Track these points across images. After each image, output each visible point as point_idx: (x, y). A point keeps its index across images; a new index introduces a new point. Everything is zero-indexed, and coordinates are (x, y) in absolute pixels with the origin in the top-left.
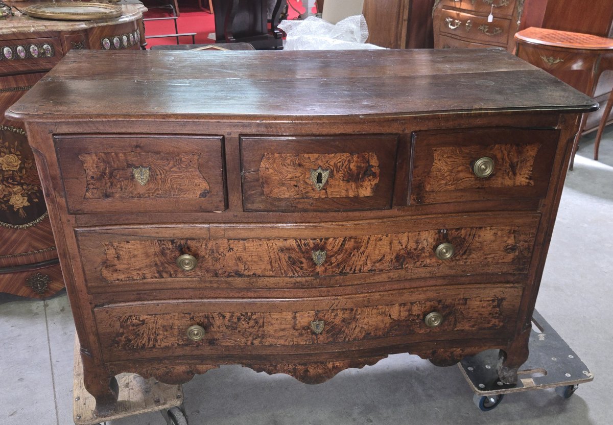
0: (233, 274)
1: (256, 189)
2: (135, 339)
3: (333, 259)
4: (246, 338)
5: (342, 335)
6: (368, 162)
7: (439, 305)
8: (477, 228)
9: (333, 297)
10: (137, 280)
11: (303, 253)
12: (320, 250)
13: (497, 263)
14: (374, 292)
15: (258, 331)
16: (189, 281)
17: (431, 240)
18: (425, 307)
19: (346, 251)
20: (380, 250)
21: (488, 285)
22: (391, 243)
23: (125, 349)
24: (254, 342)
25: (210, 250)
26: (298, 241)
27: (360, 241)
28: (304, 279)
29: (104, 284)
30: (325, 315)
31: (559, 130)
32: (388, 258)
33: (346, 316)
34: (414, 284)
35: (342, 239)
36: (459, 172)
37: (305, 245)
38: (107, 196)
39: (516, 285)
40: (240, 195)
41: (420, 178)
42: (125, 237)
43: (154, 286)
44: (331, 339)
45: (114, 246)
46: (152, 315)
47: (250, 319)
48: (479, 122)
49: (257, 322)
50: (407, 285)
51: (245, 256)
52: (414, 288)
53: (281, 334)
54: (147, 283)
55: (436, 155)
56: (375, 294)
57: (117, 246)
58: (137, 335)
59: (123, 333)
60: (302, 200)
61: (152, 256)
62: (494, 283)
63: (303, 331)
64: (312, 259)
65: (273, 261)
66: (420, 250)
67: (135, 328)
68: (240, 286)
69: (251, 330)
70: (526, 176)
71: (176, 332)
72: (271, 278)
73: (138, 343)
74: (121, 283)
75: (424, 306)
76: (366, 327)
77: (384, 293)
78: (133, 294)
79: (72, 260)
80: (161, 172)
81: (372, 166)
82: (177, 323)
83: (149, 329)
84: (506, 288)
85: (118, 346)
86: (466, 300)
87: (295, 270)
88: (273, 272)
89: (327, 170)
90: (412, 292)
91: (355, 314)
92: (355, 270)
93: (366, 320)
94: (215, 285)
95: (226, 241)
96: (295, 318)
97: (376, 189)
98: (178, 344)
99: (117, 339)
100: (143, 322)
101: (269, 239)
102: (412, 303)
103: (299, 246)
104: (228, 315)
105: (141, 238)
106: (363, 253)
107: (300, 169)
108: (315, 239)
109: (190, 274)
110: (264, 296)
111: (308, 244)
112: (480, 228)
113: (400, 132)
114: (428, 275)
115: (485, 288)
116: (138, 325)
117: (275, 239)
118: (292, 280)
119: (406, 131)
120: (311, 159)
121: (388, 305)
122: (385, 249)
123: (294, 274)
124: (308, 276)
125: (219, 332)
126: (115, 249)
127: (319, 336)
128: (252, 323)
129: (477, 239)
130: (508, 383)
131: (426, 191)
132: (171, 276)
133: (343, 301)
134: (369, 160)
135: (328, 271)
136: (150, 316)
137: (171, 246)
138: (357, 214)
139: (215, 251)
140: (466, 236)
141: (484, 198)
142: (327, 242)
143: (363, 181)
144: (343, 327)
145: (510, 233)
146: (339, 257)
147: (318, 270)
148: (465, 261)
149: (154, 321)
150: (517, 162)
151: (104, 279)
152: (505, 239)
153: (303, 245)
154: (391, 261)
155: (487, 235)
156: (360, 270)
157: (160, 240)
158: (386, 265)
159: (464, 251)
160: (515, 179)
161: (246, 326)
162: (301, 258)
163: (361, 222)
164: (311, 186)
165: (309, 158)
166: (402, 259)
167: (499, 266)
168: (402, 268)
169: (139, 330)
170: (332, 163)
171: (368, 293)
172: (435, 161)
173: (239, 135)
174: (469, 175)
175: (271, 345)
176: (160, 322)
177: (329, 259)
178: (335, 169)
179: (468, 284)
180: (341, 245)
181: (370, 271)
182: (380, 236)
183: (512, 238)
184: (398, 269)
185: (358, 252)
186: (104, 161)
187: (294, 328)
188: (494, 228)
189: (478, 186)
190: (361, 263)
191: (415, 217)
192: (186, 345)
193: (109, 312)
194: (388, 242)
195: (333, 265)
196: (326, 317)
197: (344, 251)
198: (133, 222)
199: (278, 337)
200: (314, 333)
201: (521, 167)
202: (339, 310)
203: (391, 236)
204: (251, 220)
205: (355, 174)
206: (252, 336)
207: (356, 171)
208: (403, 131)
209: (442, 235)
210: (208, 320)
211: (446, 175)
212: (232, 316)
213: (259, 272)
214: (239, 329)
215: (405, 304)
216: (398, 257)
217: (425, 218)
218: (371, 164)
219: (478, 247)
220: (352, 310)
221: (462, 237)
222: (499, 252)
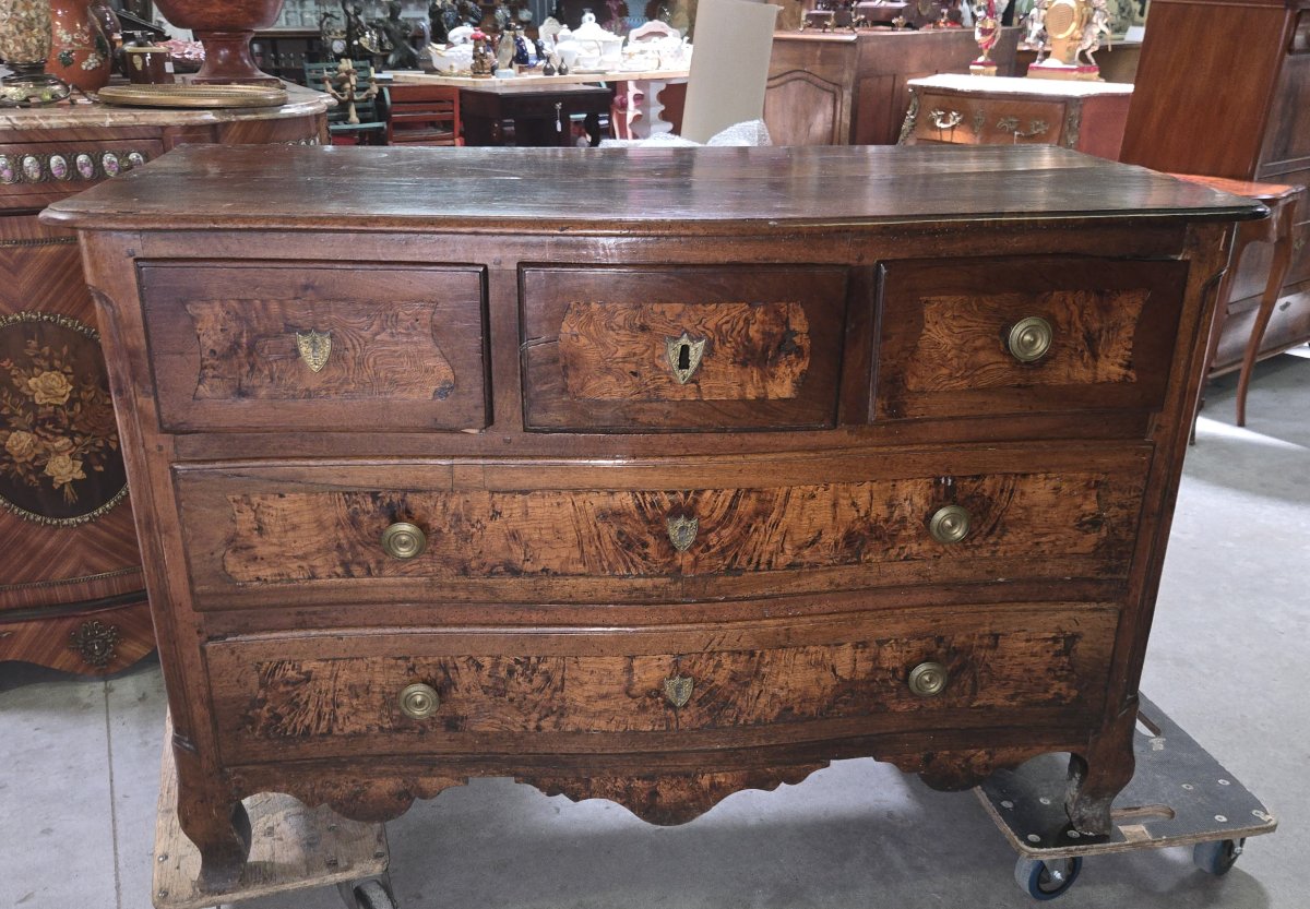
0: (501, 569)
1: (552, 381)
2: (289, 714)
3: (713, 538)
4: (525, 715)
5: (731, 711)
6: (786, 323)
7: (939, 647)
8: (1016, 475)
9: (713, 625)
10: (297, 580)
11: (649, 522)
12: (686, 516)
13: (1062, 556)
14: (798, 616)
15: (550, 699)
16: (406, 586)
17: (919, 501)
18: (908, 652)
19: (740, 520)
20: (811, 520)
21: (1044, 605)
22: (835, 505)
23: (268, 737)
24: (543, 723)
25: (453, 515)
26: (639, 495)
27: (768, 498)
28: (650, 582)
29: (228, 588)
30: (695, 663)
31: (1186, 263)
32: (829, 538)
33: (740, 667)
34: (885, 601)
35: (731, 493)
36: (976, 350)
37: (652, 504)
38: (242, 393)
39: (1104, 605)
40: (517, 396)
41: (894, 362)
42: (276, 485)
43: (333, 596)
44: (706, 720)
45: (252, 505)
46: (327, 660)
47: (534, 671)
48: (1016, 243)
49: (549, 679)
50: (869, 601)
51: (527, 530)
52: (884, 609)
53: (601, 705)
54: (319, 588)
55: (928, 313)
56: (802, 619)
57: (259, 505)
58: (294, 705)
59: (264, 701)
60: (646, 406)
61: (332, 529)
62: (1058, 601)
63: (648, 700)
64: (668, 537)
65: (586, 540)
66: (896, 522)
67: (290, 688)
68: (513, 596)
69: (536, 697)
70: (1120, 361)
71: (377, 700)
72: (581, 580)
73: (295, 724)
74: (265, 586)
75: (906, 649)
76: (782, 694)
77: (822, 618)
78: (289, 614)
79: (163, 536)
80: (356, 342)
81: (795, 333)
82: (380, 679)
83: (320, 692)
84: (1081, 610)
85: (254, 729)
86: (996, 637)
87: (632, 561)
88: (584, 565)
89: (700, 339)
90: (880, 617)
91: (759, 663)
92: (758, 563)
93: (782, 678)
94: (462, 595)
95: (487, 495)
96: (629, 670)
97: (803, 383)
98: (381, 728)
99: (250, 713)
100: (308, 677)
101: (576, 492)
102: (881, 643)
103: (639, 507)
104: (487, 662)
105: (311, 488)
106: (776, 525)
107: (644, 338)
108: (674, 493)
109: (409, 569)
110: (566, 622)
111: (659, 502)
112: (1025, 476)
113: (853, 262)
114: (914, 579)
115: (1036, 610)
116: (296, 683)
117: (590, 491)
118: (626, 583)
119: (866, 261)
120: (668, 314)
121: (828, 646)
122: (823, 517)
123: (629, 570)
124: (659, 576)
125: (468, 700)
126: (255, 511)
127: (680, 713)
128: (538, 680)
129: (1017, 500)
130: (1091, 833)
131: (908, 390)
132: (369, 573)
133: (733, 634)
134: (788, 318)
135: (701, 564)
136: (323, 664)
137: (370, 507)
138: (761, 438)
139: (463, 519)
140: (993, 493)
141: (1031, 408)
142: (699, 499)
143: (776, 365)
144: (732, 692)
145: (1088, 486)
146: (725, 533)
147: (678, 562)
148: (993, 548)
149: (332, 674)
150: (1100, 330)
151: (229, 578)
152: (1079, 500)
153: (648, 505)
154: (836, 544)
155: (1039, 491)
156: (769, 563)
157: (349, 494)
158: (824, 554)
159: (989, 527)
160: (1095, 367)
161: (525, 686)
162: (643, 533)
163: (772, 456)
164: (667, 373)
165: (663, 313)
166: (858, 543)
167: (1066, 562)
168: (858, 562)
169: (298, 695)
170: (711, 325)
171: (786, 617)
172: (927, 326)
173: (519, 264)
174: (999, 358)
175: (578, 732)
176: (345, 676)
177: (703, 537)
178: (717, 338)
179: (1001, 602)
180: (730, 506)
181: (791, 566)
182: (811, 488)
183: (1094, 498)
184: (849, 564)
185: (764, 522)
186: (238, 318)
187: (627, 692)
188: (1054, 475)
189: (1019, 381)
190: (771, 547)
191: (885, 449)
192: (398, 730)
193: (238, 652)
194: (830, 503)
195: (712, 551)
196: (696, 668)
197: (736, 520)
198: (294, 453)
199: (594, 713)
200: (670, 705)
201: (1109, 342)
202: (724, 654)
203: (836, 489)
204: (540, 451)
205: (760, 350)
206: (538, 709)
207: (761, 343)
208: (861, 258)
209: (942, 490)
210: (446, 673)
211: (949, 356)
212: (496, 665)
213: (555, 565)
214: (512, 695)
215: (865, 645)
216: (850, 538)
217: (907, 452)
218: (792, 327)
219: (1020, 519)
220: (752, 654)
221: (986, 494)
222: (1066, 530)
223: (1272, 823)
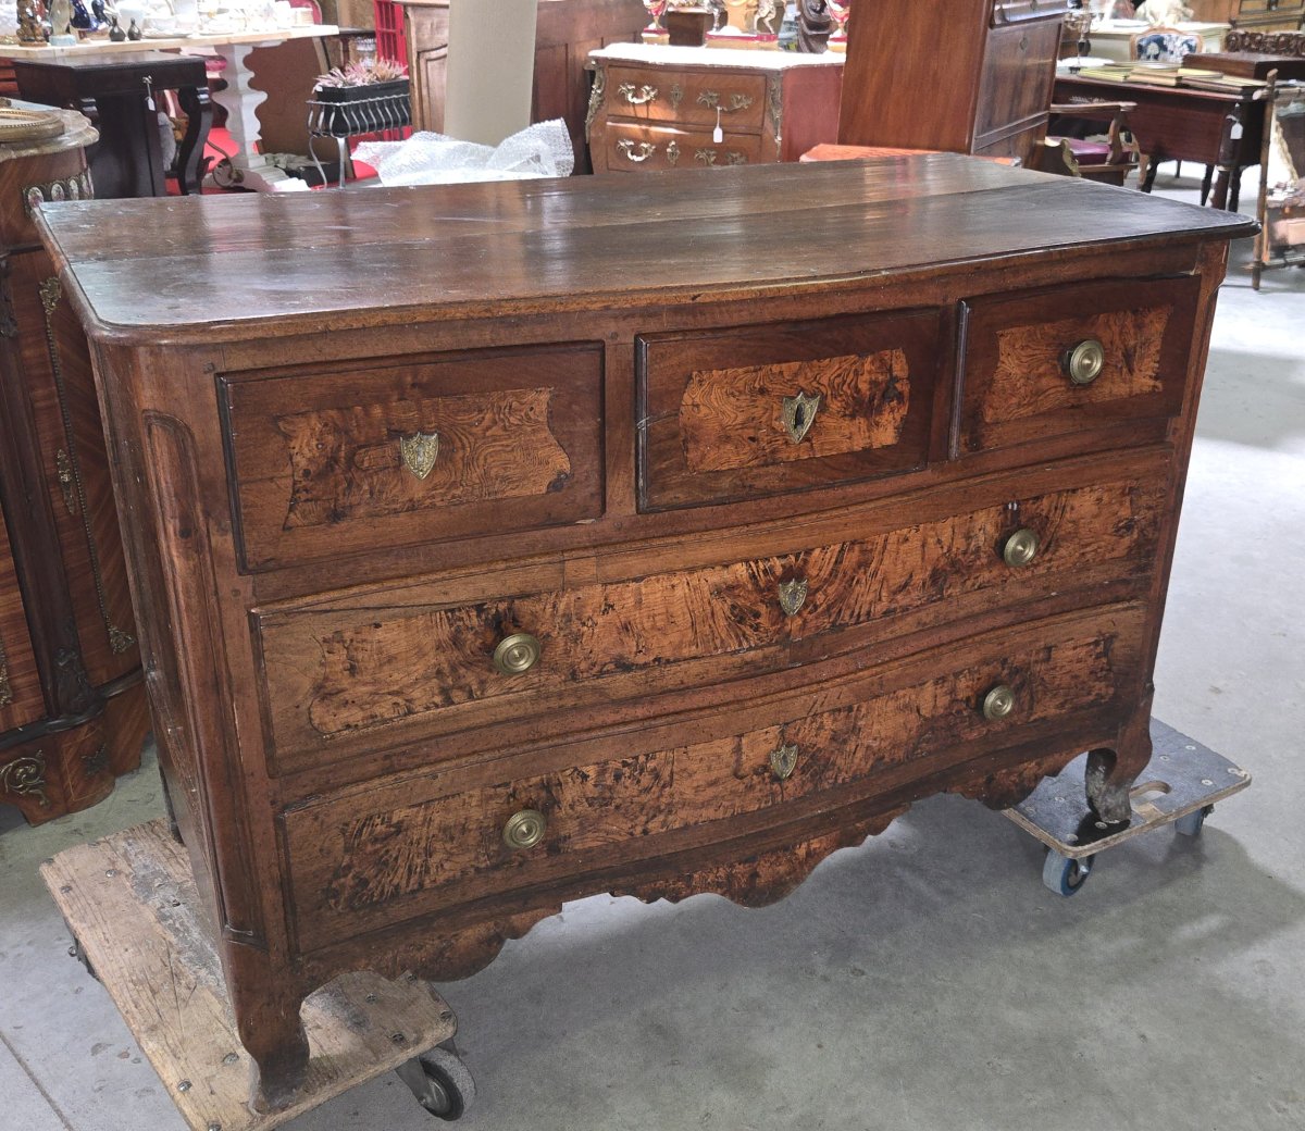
0: (611, 666)
1: (673, 457)
2: (376, 876)
3: (820, 597)
4: (632, 820)
5: (830, 773)
6: (890, 370)
7: (1003, 669)
8: (1068, 491)
9: (815, 687)
10: (391, 719)
11: (761, 591)
12: (796, 580)
13: (1103, 562)
14: (887, 662)
15: (658, 798)
16: (510, 703)
17: (990, 529)
18: (978, 679)
19: (845, 574)
20: (904, 563)
21: (1085, 612)
22: (923, 546)
23: (353, 909)
24: (650, 826)
25: (564, 615)
26: (752, 564)
27: (870, 547)
28: (760, 653)
29: (314, 744)
30: (799, 730)
31: (1198, 277)
32: (918, 578)
33: (839, 725)
34: (957, 633)
35: (838, 547)
36: (1040, 376)
37: (765, 571)
38: (336, 516)
39: (1134, 603)
40: (630, 477)
41: (975, 397)
42: (371, 614)
43: (430, 730)
44: (809, 787)
45: (344, 642)
46: (420, 805)
47: (642, 771)
48: (1067, 271)
49: (657, 776)
50: (945, 636)
51: (640, 619)
52: (957, 640)
53: (710, 792)
54: (415, 724)
55: (1002, 344)
56: (891, 664)
57: (352, 641)
58: (383, 864)
59: (349, 867)
60: (762, 471)
61: (432, 654)
62: (1096, 605)
63: (755, 777)
64: (779, 603)
65: (699, 620)
66: (973, 553)
67: (378, 846)
68: (622, 693)
69: (645, 798)
70: (1150, 373)
71: (472, 838)
72: (693, 663)
73: (383, 886)
74: (356, 734)
75: (976, 676)
76: (875, 745)
77: (907, 660)
78: (375, 760)
79: (235, 696)
80: (465, 441)
81: (896, 379)
82: (476, 814)
83: (412, 843)
84: (1117, 611)
85: (336, 903)
86: (1049, 649)
87: (744, 634)
88: (697, 646)
89: (813, 396)
90: (955, 649)
91: (856, 717)
92: (859, 615)
93: (876, 727)
94: (569, 702)
95: (599, 588)
96: (738, 750)
97: (903, 430)
98: (478, 870)
99: (334, 886)
100: (399, 828)
101: (691, 570)
102: (957, 675)
103: (753, 576)
104: (591, 771)
105: (408, 612)
106: (875, 574)
107: (762, 401)
108: (786, 556)
109: (514, 684)
110: (672, 710)
111: (771, 568)
112: (1074, 491)
113: (940, 303)
114: (986, 606)
115: (1081, 618)
116: (387, 837)
117: (704, 567)
118: (736, 659)
119: (950, 301)
120: (785, 374)
121: (914, 687)
122: (914, 559)
123: (740, 644)
124: (769, 645)
125: (571, 817)
126: (347, 648)
127: (786, 784)
128: (646, 780)
129: (1068, 516)
130: (1117, 822)
131: (987, 424)
132: (471, 697)
133: (836, 694)
134: (891, 365)
135: (809, 625)
136: (415, 809)
137: (475, 621)
138: (861, 489)
139: (574, 618)
140: (1049, 511)
141: (1081, 425)
142: (808, 559)
143: (880, 413)
144: (832, 752)
145: (1123, 494)
146: (831, 590)
147: (787, 628)
148: (1048, 565)
149: (425, 820)
150: (1135, 347)
151: (315, 732)
152: (1116, 507)
153: (761, 573)
154: (924, 584)
155: (1084, 504)
156: (868, 613)
157: (452, 611)
158: (914, 597)
159: (1046, 544)
160: (1131, 381)
161: (634, 789)
162: (755, 604)
163: (872, 505)
164: (783, 434)
165: (781, 373)
166: (941, 580)
167: (1106, 567)
168: (941, 598)
169: (387, 851)
170: (824, 381)
171: (877, 665)
172: (1002, 358)
173: (636, 337)
174: (1057, 383)
175: (686, 827)
176: (437, 818)
177: (811, 598)
178: (829, 393)
179: (1051, 615)
180: (836, 562)
181: (886, 613)
182: (905, 531)
183: (1128, 504)
184: (934, 601)
185: (865, 573)
186: (336, 430)
187: (736, 775)
188: (1097, 487)
189: (1072, 401)
190: (871, 597)
191: (963, 483)
192: (495, 867)
193: (321, 816)
194: (920, 543)
195: (819, 610)
196: (800, 736)
197: (840, 575)
198: (389, 574)
199: (703, 803)
200: (776, 779)
201: (1142, 358)
202: (826, 715)
203: (925, 528)
204: (652, 532)
205: (867, 400)
206: (644, 812)
207: (868, 393)
208: (944, 300)
209: (1009, 516)
210: (549, 792)
211: (1018, 386)
212: (602, 772)
213: (668, 654)
214: (618, 801)
215: (943, 679)
216: (937, 577)
217: (981, 483)
218: (895, 374)
219: (1070, 533)
220: (850, 709)
221: (1044, 513)
222: (1105, 537)
223: (1248, 778)
